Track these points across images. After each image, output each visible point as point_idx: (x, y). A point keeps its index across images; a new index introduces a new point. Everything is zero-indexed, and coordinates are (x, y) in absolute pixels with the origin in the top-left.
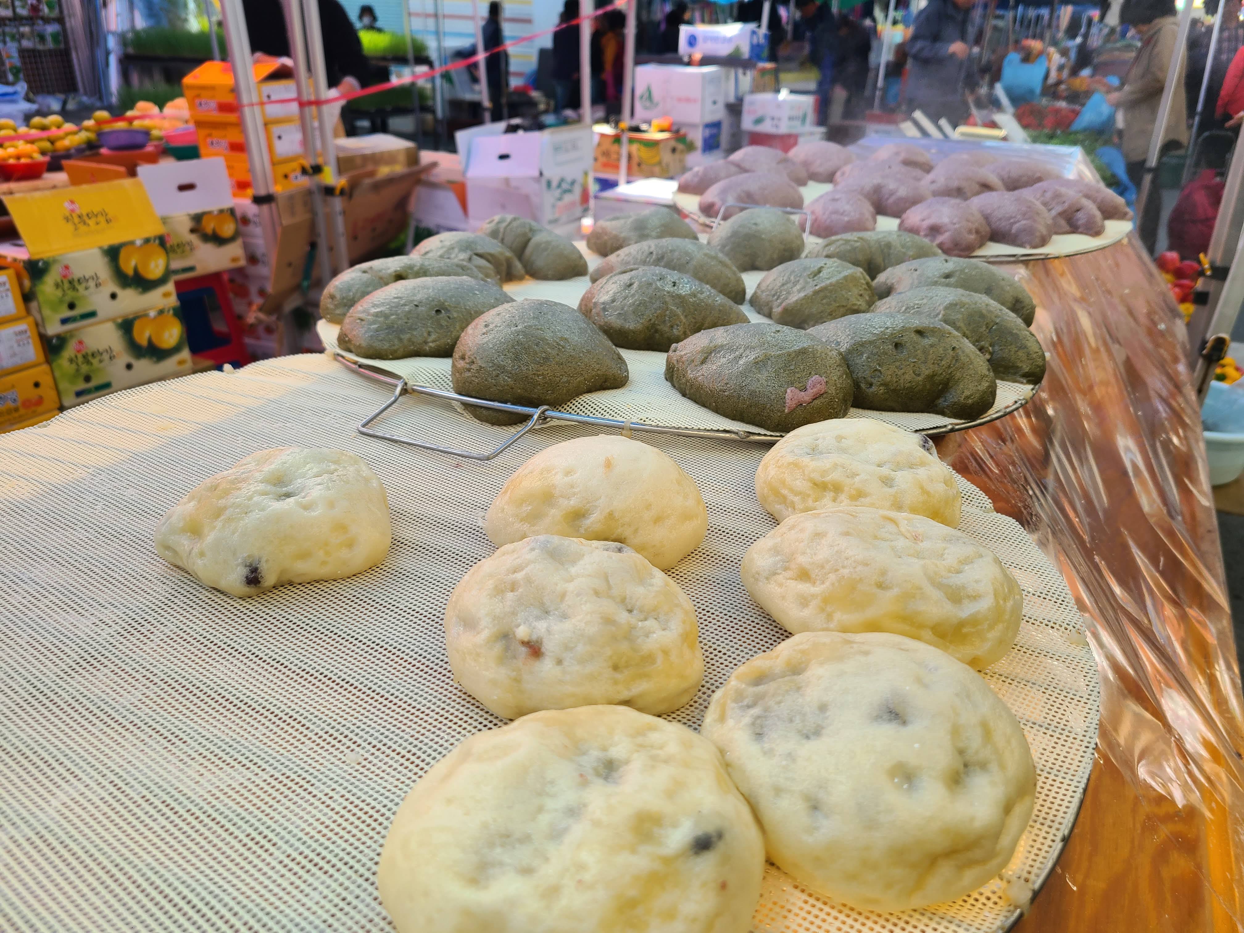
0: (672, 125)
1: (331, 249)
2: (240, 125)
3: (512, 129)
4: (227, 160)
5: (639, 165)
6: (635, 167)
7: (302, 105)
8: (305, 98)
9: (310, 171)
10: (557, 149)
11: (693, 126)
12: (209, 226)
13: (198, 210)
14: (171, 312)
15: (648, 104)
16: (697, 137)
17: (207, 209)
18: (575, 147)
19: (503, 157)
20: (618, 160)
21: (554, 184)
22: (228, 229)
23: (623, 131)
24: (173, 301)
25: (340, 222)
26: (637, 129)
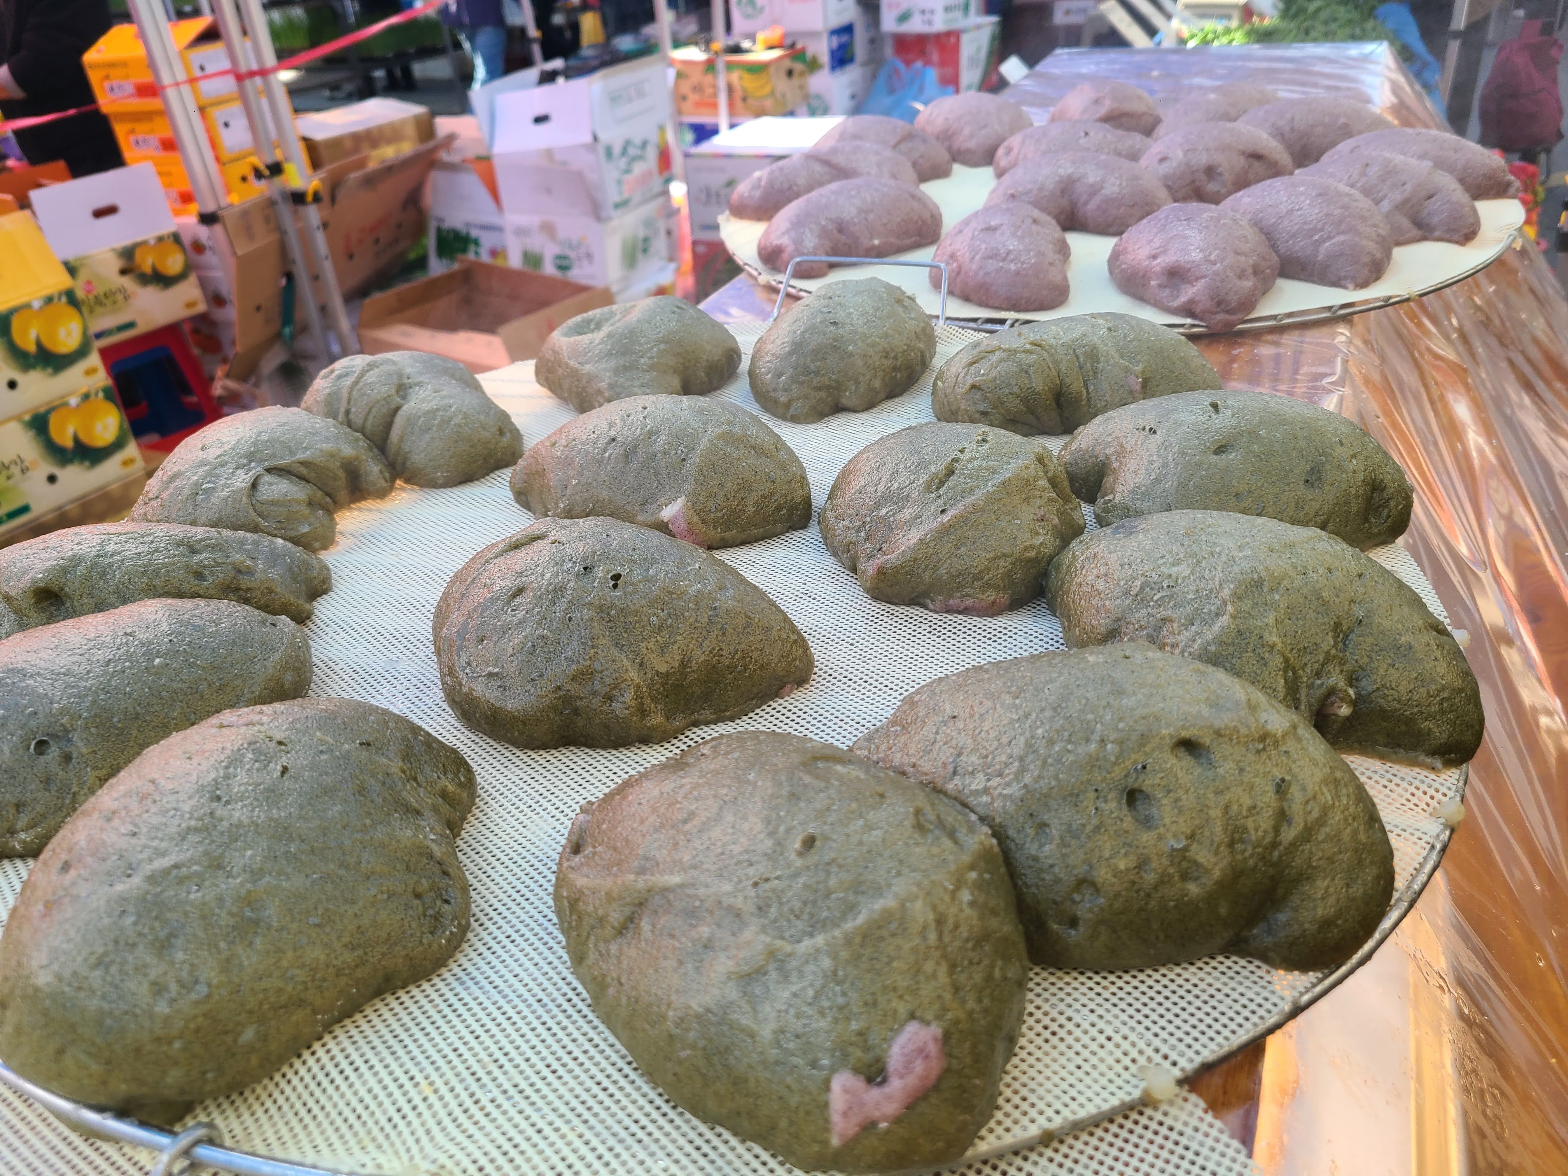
0: (785, 36)
1: (316, 278)
2: (165, 113)
3: (548, 78)
4: (156, 164)
5: (744, 99)
6: (739, 103)
7: (240, 78)
8: (243, 69)
9: (267, 172)
10: (614, 99)
11: (813, 35)
12: (147, 263)
13: (128, 242)
14: (101, 395)
15: (749, 10)
16: (821, 49)
17: (139, 239)
18: (641, 94)
19: (540, 120)
20: (715, 95)
21: (617, 150)
22: (174, 263)
23: (716, 53)
24: (102, 378)
25: (320, 240)
26: (736, 49)
